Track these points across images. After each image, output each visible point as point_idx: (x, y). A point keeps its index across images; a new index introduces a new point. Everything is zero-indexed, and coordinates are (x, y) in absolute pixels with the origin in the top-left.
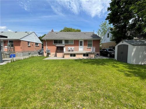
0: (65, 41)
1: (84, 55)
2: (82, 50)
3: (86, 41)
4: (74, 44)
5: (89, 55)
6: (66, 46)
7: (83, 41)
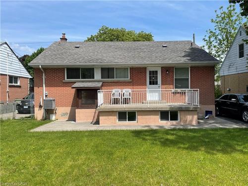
0: (102, 70)
2: (157, 99)
4: (131, 80)
5: (181, 116)
6: (106, 86)
7: (160, 69)
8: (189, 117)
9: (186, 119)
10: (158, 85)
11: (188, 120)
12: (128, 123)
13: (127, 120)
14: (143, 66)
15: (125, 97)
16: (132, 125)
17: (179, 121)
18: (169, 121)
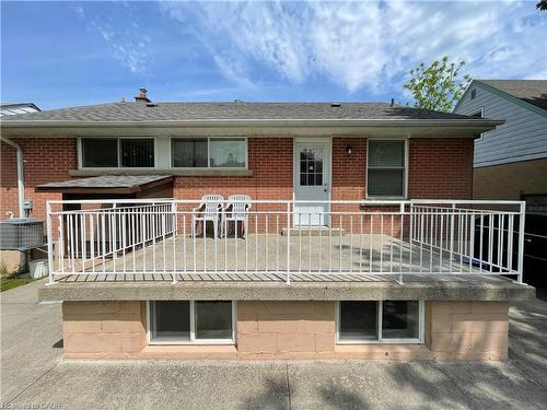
0: (176, 141)
1: (357, 317)
2: (317, 221)
3: (347, 147)
4: (251, 173)
5: (434, 323)
6: (184, 187)
7: (329, 143)
8: (470, 330)
9: (455, 337)
10: (322, 188)
11: (466, 343)
12: (193, 348)
13: (193, 335)
14: (284, 132)
15: (233, 219)
16: (207, 363)
17: (421, 339)
18: (377, 339)
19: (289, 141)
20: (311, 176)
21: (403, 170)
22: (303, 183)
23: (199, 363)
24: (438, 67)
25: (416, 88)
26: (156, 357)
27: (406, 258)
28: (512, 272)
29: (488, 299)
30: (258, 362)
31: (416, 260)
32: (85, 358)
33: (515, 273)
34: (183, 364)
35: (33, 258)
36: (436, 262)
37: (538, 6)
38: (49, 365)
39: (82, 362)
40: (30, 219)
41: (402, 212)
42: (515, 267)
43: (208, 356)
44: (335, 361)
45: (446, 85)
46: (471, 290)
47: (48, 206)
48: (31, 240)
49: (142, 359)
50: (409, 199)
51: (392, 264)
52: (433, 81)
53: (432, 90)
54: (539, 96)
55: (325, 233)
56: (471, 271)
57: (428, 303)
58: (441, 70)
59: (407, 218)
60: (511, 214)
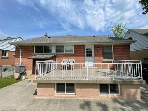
0: (57, 46)
1: (104, 88)
2: (91, 65)
3: (98, 47)
4: (75, 54)
5: (122, 90)
6: (58, 57)
7: (93, 46)
10: (92, 57)
12: (66, 95)
13: (65, 92)
14: (82, 44)
15: (70, 65)
16: (69, 98)
17: (119, 94)
18: (109, 93)
19: (84, 46)
20: (89, 54)
21: (112, 53)
22: (87, 56)
23: (67, 98)
24: (119, 26)
25: (114, 31)
26: (58, 97)
27: (114, 74)
28: (140, 77)
29: (135, 83)
30: (81, 99)
31: (117, 74)
32: (42, 97)
33: (141, 77)
34: (64, 98)
35: (22, 75)
36: (122, 75)
37: (142, 13)
38: (34, 98)
39: (41, 98)
40: (22, 65)
41: (113, 63)
42: (141, 76)
43: (69, 97)
44: (99, 99)
45: (122, 30)
46: (130, 81)
47: (36, 62)
48: (23, 70)
49: (54, 97)
50: (114, 60)
51: (111, 75)
52: (118, 29)
53: (118, 31)
54: (146, 33)
55: (93, 69)
56: (130, 77)
57: (120, 84)
58: (120, 27)
59: (114, 64)
60: (138, 64)
